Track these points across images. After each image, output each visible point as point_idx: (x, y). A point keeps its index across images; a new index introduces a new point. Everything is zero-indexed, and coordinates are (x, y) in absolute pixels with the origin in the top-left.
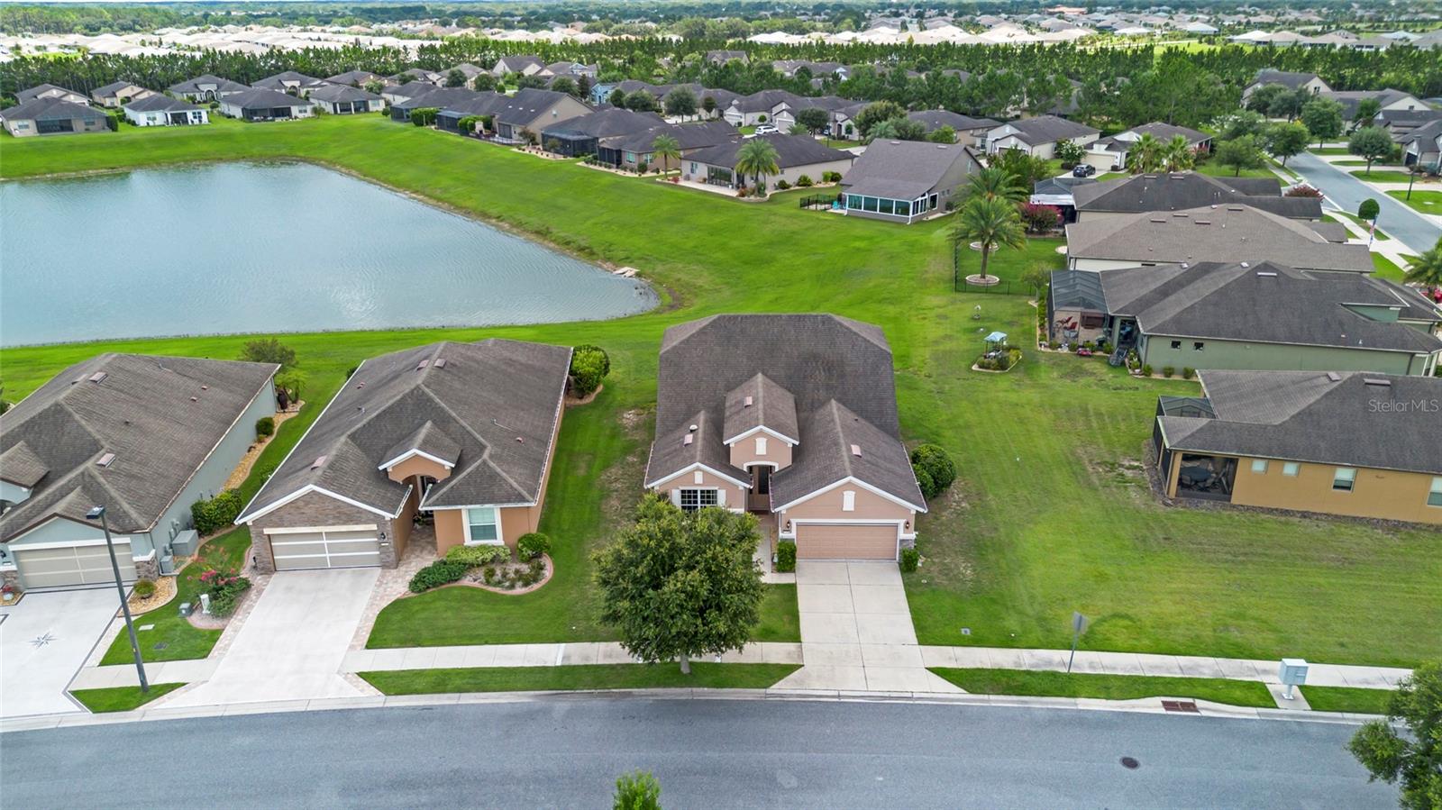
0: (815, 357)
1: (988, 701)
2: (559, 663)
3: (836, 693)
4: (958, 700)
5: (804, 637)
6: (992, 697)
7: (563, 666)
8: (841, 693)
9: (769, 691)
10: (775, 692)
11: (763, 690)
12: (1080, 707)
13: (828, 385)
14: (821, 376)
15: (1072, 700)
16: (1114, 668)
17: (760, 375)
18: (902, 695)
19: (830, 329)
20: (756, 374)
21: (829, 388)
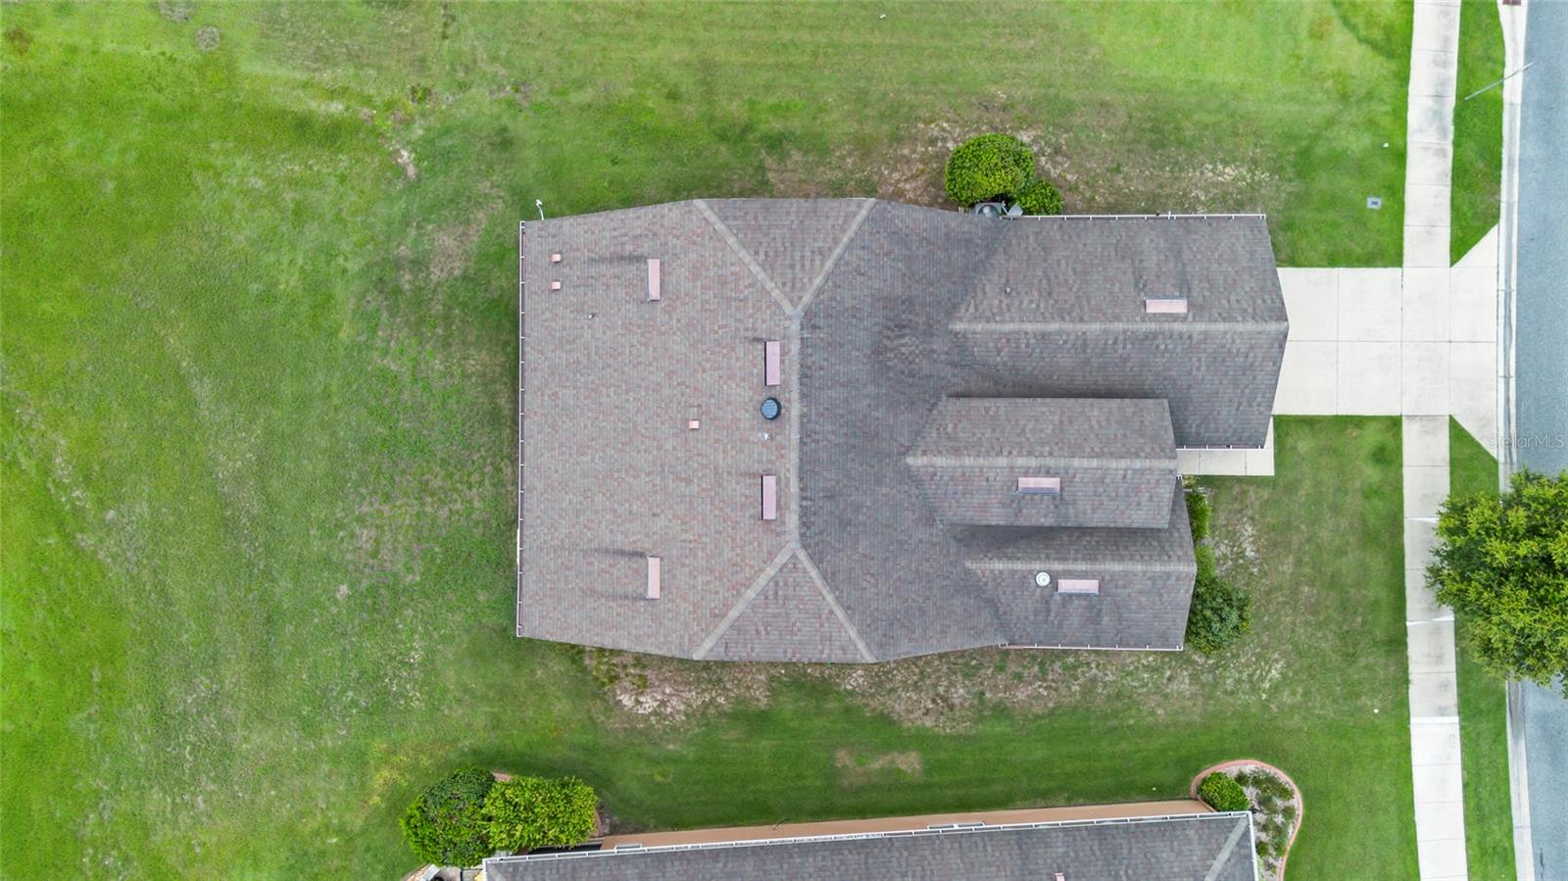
0: (878, 351)
1: (1510, 205)
2: (1456, 719)
3: (1502, 381)
4: (1509, 238)
5: (1395, 413)
6: (1504, 197)
7: (1459, 713)
8: (1501, 373)
9: (1501, 459)
10: (1502, 452)
11: (1501, 467)
12: (1518, 100)
13: (925, 333)
14: (909, 343)
15: (1506, 108)
16: (1446, 40)
17: (910, 460)
18: (1502, 303)
19: (829, 316)
20: (908, 467)
21: (929, 333)
